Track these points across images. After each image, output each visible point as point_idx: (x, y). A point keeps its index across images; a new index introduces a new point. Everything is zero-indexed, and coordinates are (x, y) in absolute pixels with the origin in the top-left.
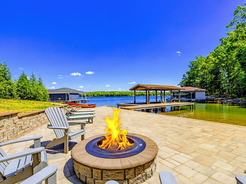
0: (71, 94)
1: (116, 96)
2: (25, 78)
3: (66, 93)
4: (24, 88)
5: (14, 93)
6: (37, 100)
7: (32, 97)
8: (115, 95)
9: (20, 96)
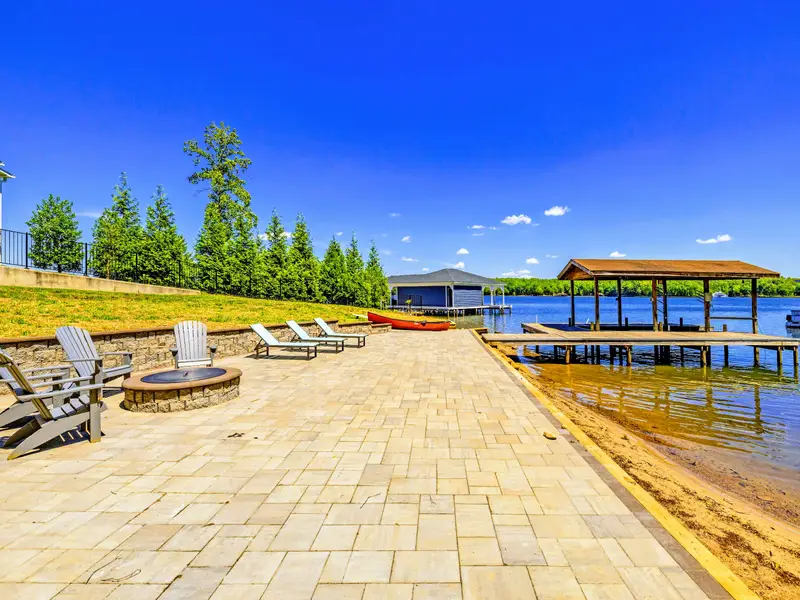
0: (456, 287)
1: (643, 294)
2: (337, 251)
3: (446, 284)
4: (332, 276)
5: (316, 286)
6: (358, 305)
7: (347, 296)
8: (639, 290)
9: (325, 294)
